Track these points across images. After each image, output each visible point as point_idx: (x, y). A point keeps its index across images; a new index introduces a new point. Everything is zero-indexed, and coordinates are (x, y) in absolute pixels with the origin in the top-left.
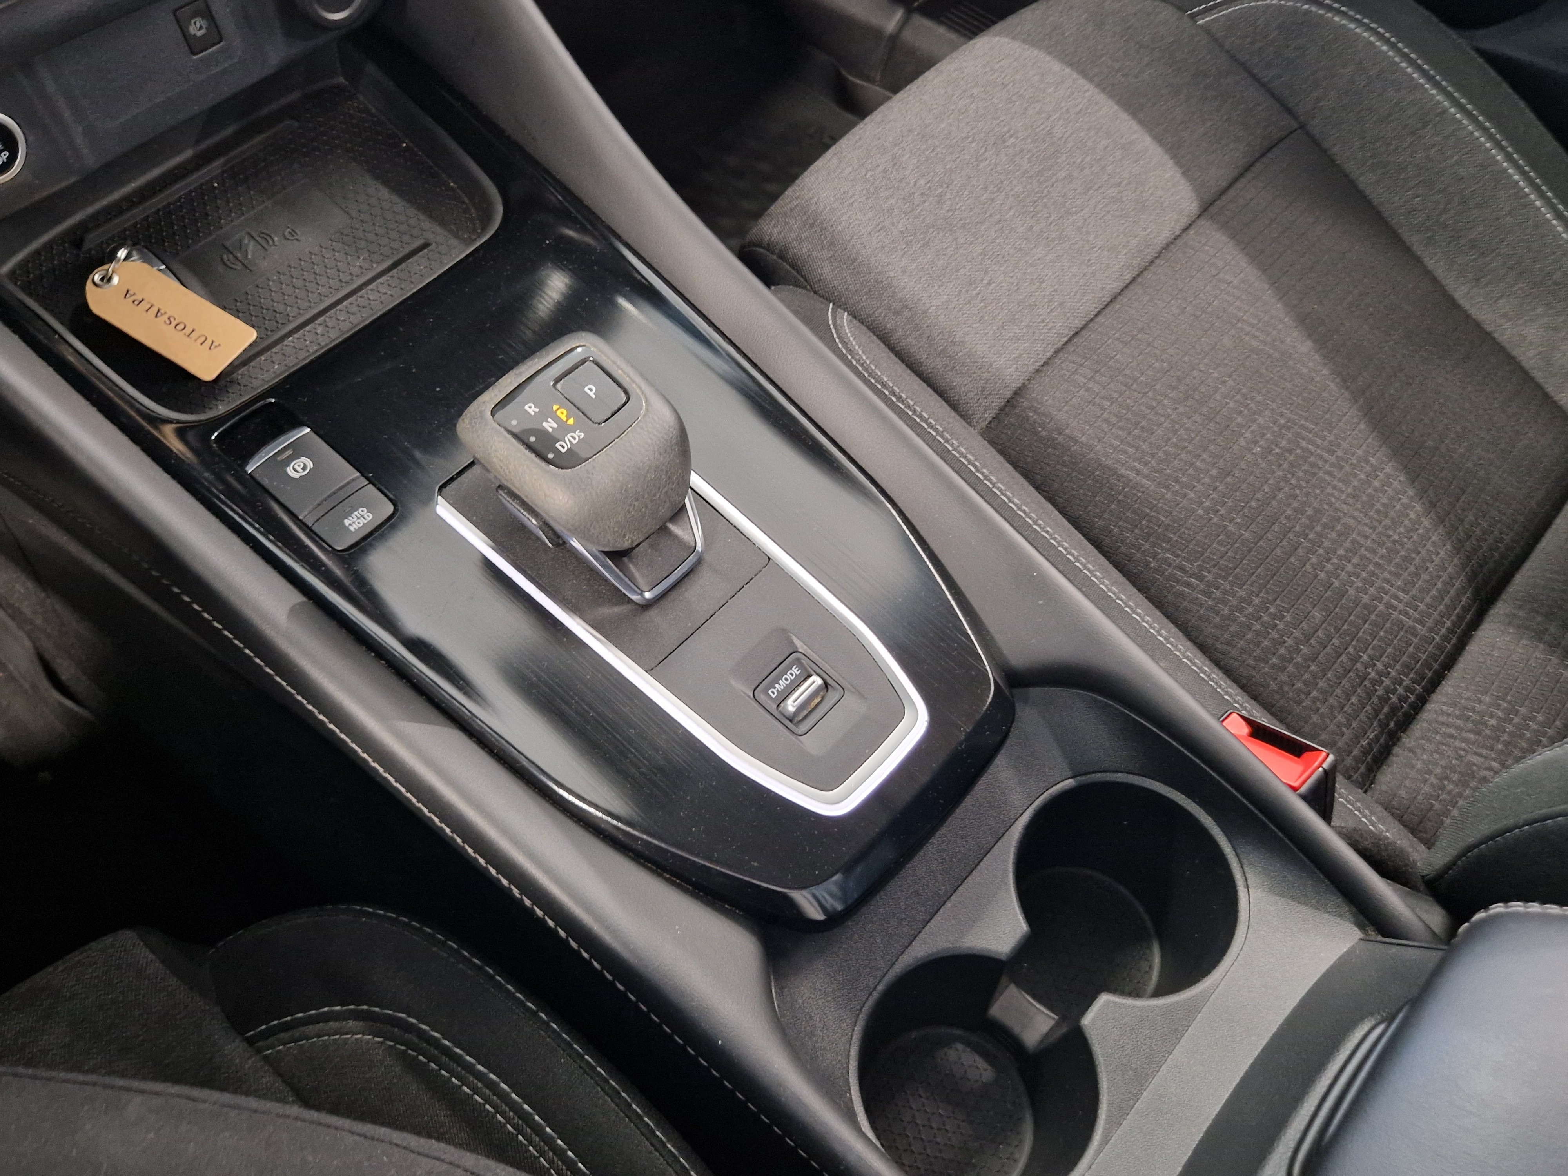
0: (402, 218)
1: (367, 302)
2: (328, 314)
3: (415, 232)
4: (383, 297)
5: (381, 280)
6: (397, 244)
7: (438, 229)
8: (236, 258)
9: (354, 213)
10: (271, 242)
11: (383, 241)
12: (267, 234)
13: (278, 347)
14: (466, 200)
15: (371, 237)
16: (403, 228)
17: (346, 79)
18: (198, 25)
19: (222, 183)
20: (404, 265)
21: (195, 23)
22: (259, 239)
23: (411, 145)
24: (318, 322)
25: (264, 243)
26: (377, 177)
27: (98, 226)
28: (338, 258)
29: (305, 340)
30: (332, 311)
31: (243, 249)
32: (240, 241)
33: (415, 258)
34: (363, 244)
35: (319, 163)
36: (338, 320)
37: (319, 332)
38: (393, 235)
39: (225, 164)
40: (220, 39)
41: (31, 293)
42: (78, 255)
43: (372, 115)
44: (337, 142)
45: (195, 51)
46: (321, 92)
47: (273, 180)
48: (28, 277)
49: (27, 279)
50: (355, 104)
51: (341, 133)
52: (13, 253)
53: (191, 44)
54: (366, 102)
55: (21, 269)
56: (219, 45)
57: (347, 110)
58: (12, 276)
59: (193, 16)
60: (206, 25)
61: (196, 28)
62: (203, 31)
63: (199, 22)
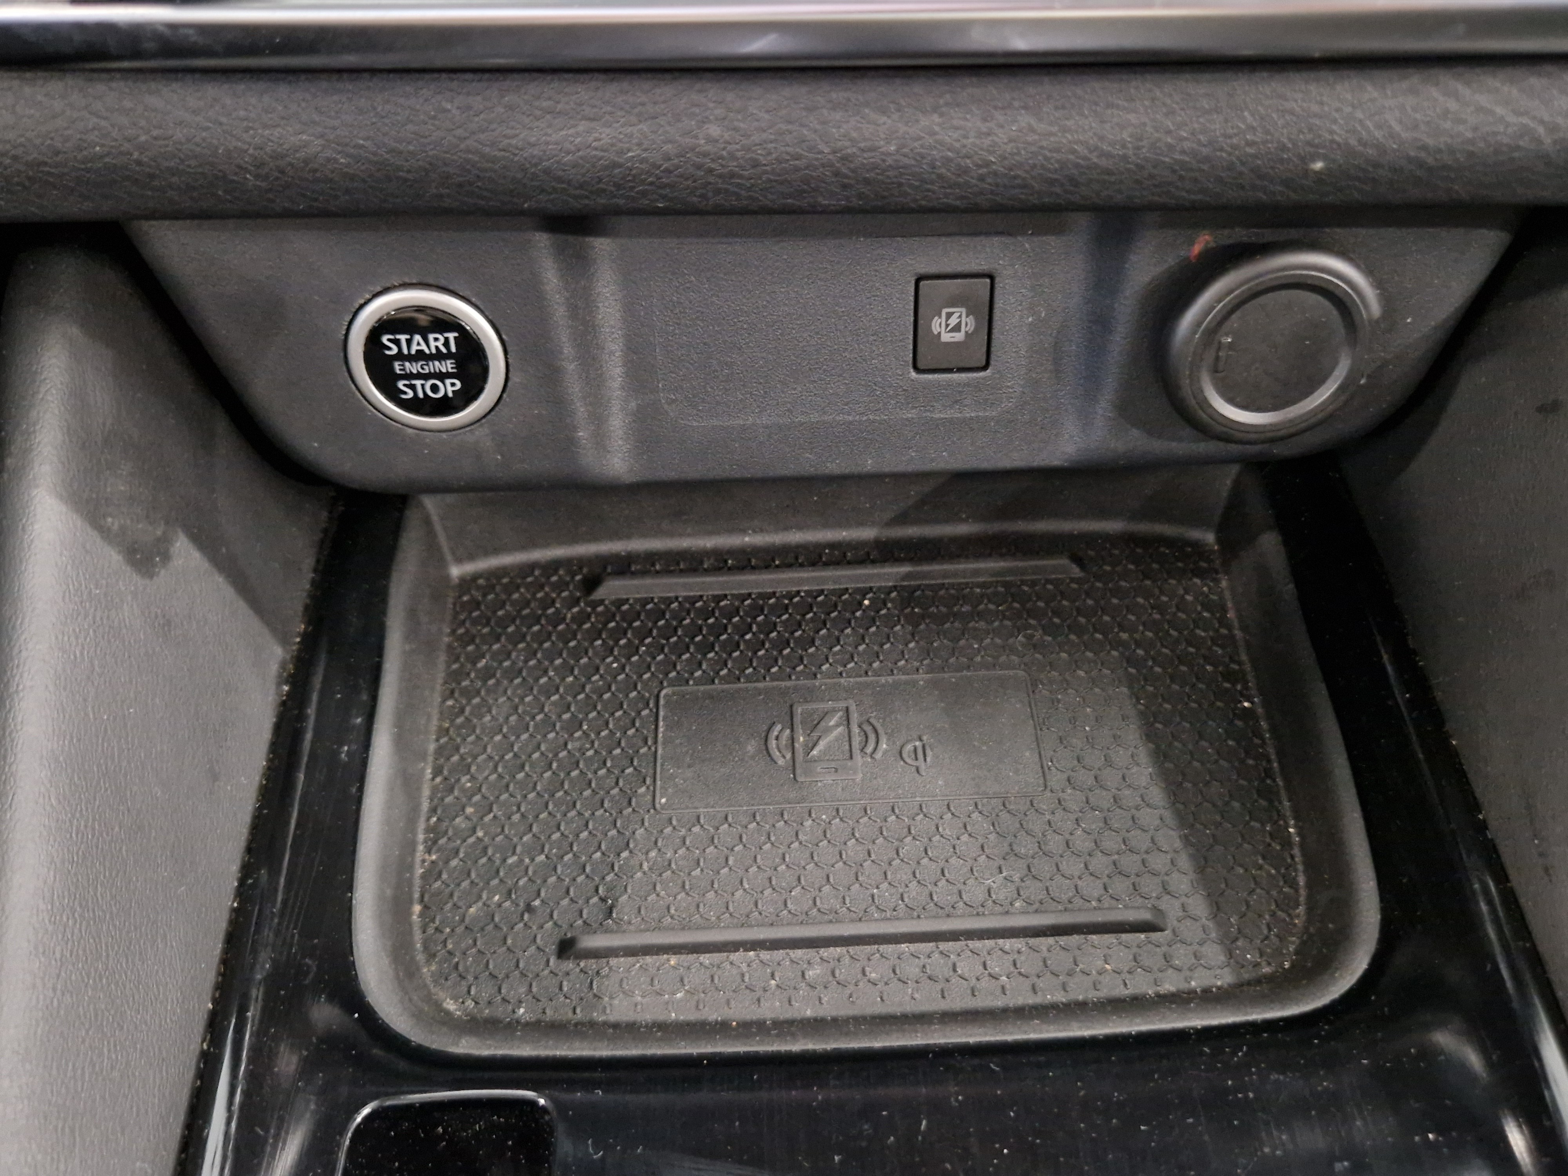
0: (1140, 840)
1: (948, 972)
2: (851, 949)
3: (1150, 886)
4: (985, 983)
5: (1007, 944)
6: (1092, 888)
7: (1199, 906)
8: (792, 740)
9: (1056, 779)
10: (869, 749)
11: (1073, 867)
12: (876, 732)
13: (717, 957)
14: (1302, 880)
15: (1054, 843)
16: (1130, 863)
17: (1219, 540)
18: (953, 321)
19: (879, 603)
20: (1075, 939)
21: (949, 315)
22: (856, 730)
23: (1260, 710)
24: (824, 952)
25: (857, 740)
26: (1150, 735)
27: (644, 573)
28: (961, 849)
29: (773, 976)
30: (868, 949)
31: (815, 734)
32: (826, 714)
33: (1110, 939)
34: (1025, 847)
35: (1064, 655)
36: (864, 973)
37: (810, 974)
38: (1099, 863)
39: (908, 576)
40: (984, 363)
41: (464, 622)
42: (577, 602)
43: (1223, 622)
44: (1124, 636)
45: (921, 365)
46: (1162, 540)
47: (962, 642)
48: (485, 595)
49: (480, 598)
50: (1205, 589)
51: (1144, 624)
52: (497, 551)
53: (921, 349)
54: (1227, 595)
55: (488, 579)
56: (975, 375)
57: (1181, 592)
58: (467, 583)
59: (954, 302)
60: (971, 328)
61: (947, 325)
62: (959, 337)
63: (960, 317)
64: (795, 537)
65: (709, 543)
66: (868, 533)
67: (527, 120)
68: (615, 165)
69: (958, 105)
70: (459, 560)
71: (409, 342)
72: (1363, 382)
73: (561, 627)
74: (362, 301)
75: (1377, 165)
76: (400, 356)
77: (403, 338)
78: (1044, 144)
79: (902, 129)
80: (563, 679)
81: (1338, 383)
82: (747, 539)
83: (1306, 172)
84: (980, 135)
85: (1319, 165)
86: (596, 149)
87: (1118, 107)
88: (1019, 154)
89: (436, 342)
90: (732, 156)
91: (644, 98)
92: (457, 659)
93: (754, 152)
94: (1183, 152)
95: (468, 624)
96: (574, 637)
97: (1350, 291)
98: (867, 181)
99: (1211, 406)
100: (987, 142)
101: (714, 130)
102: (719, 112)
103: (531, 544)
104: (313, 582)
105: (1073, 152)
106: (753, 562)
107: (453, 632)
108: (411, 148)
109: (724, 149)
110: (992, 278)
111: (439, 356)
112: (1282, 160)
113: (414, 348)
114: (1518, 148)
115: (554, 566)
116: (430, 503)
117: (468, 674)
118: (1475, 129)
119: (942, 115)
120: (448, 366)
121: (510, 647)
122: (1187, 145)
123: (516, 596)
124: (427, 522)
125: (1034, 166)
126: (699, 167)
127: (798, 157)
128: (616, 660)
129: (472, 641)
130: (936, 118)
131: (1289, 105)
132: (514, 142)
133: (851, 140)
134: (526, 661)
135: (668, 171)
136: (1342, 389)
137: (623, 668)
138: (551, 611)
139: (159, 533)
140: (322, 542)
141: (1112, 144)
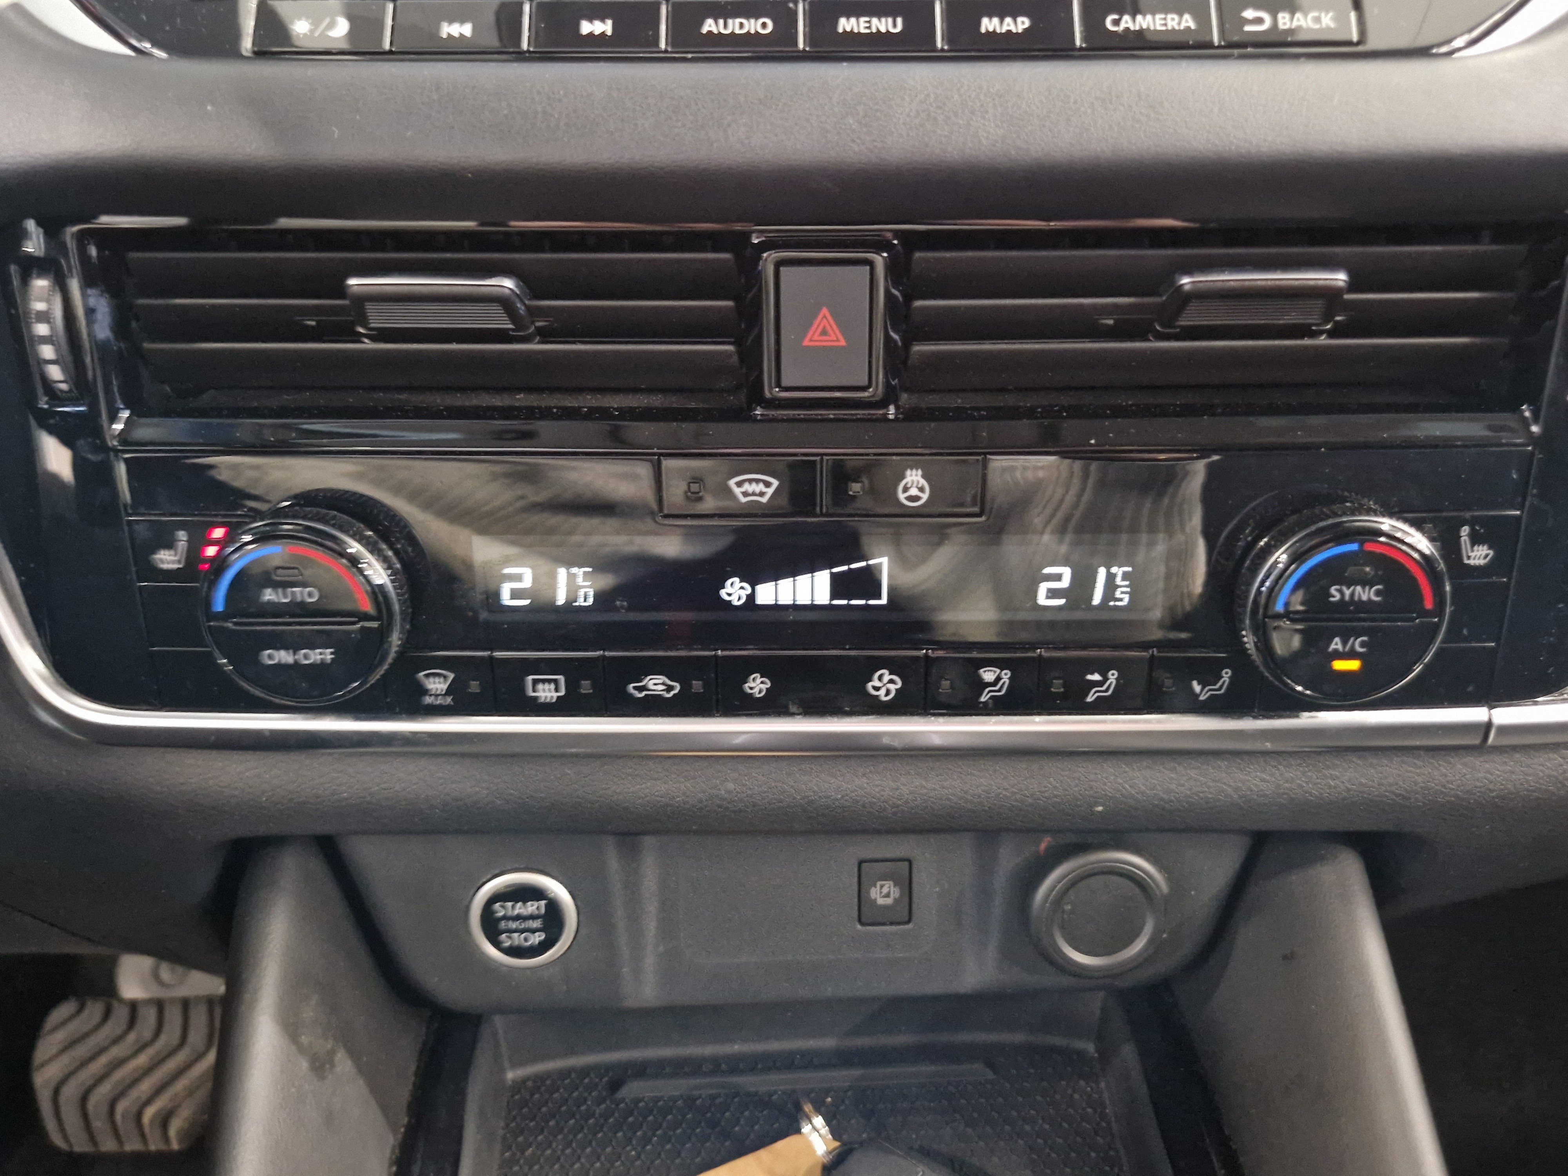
17: (1097, 1050)
18: (885, 890)
19: (839, 1100)
21: (882, 886)
27: (656, 1076)
39: (861, 1078)
40: (907, 919)
41: (515, 1118)
42: (604, 1101)
43: (1103, 1116)
44: (1028, 1128)
45: (864, 920)
46: (1053, 1049)
47: (904, 1132)
48: (532, 1095)
49: (528, 1098)
50: (1089, 1089)
51: (1043, 1118)
52: (543, 1058)
53: (864, 909)
54: (1106, 1095)
55: (534, 1081)
56: (902, 927)
57: (1070, 1091)
58: (519, 1085)
59: (884, 878)
60: (897, 895)
61: (881, 893)
62: (889, 901)
63: (889, 887)
64: (774, 1046)
65: (708, 1050)
66: (829, 1043)
67: (616, 780)
68: (668, 805)
69: (878, 773)
70: (514, 1066)
71: (513, 907)
72: (1165, 936)
73: (591, 1121)
74: (484, 880)
75: (1136, 809)
76: (505, 918)
77: (510, 904)
78: (931, 795)
79: (845, 785)
80: (592, 1165)
81: (1147, 937)
82: (736, 1047)
83: (1093, 813)
84: (893, 789)
85: (1100, 808)
86: (658, 796)
87: (974, 775)
88: (916, 800)
89: (531, 907)
90: (741, 800)
91: (688, 768)
92: (510, 1148)
93: (754, 798)
94: (1016, 800)
95: (518, 1119)
96: (601, 1130)
97: (1145, 877)
98: (823, 815)
99: (1064, 954)
100: (897, 793)
101: (731, 786)
102: (735, 775)
103: (571, 1051)
104: (414, 1084)
105: (949, 799)
106: (741, 1066)
107: (507, 1125)
108: (542, 795)
109: (736, 796)
110: (910, 862)
111: (532, 917)
112: (1077, 806)
113: (516, 912)
114: (1219, 800)
115: (585, 1072)
116: (499, 1021)
117: (518, 1161)
118: (1190, 790)
119: (868, 778)
120: (536, 924)
121: (551, 1138)
122: (1018, 796)
123: (556, 1095)
124: (495, 1034)
125: (927, 807)
126: (719, 806)
127: (781, 801)
128: (634, 1149)
129: (522, 1132)
130: (865, 780)
131: (1075, 775)
132: (607, 792)
133: (814, 792)
134: (563, 1151)
135: (701, 809)
136: (1151, 941)
137: (638, 1156)
138: (583, 1108)
139: (329, 1046)
140: (421, 1052)
141: (973, 796)
